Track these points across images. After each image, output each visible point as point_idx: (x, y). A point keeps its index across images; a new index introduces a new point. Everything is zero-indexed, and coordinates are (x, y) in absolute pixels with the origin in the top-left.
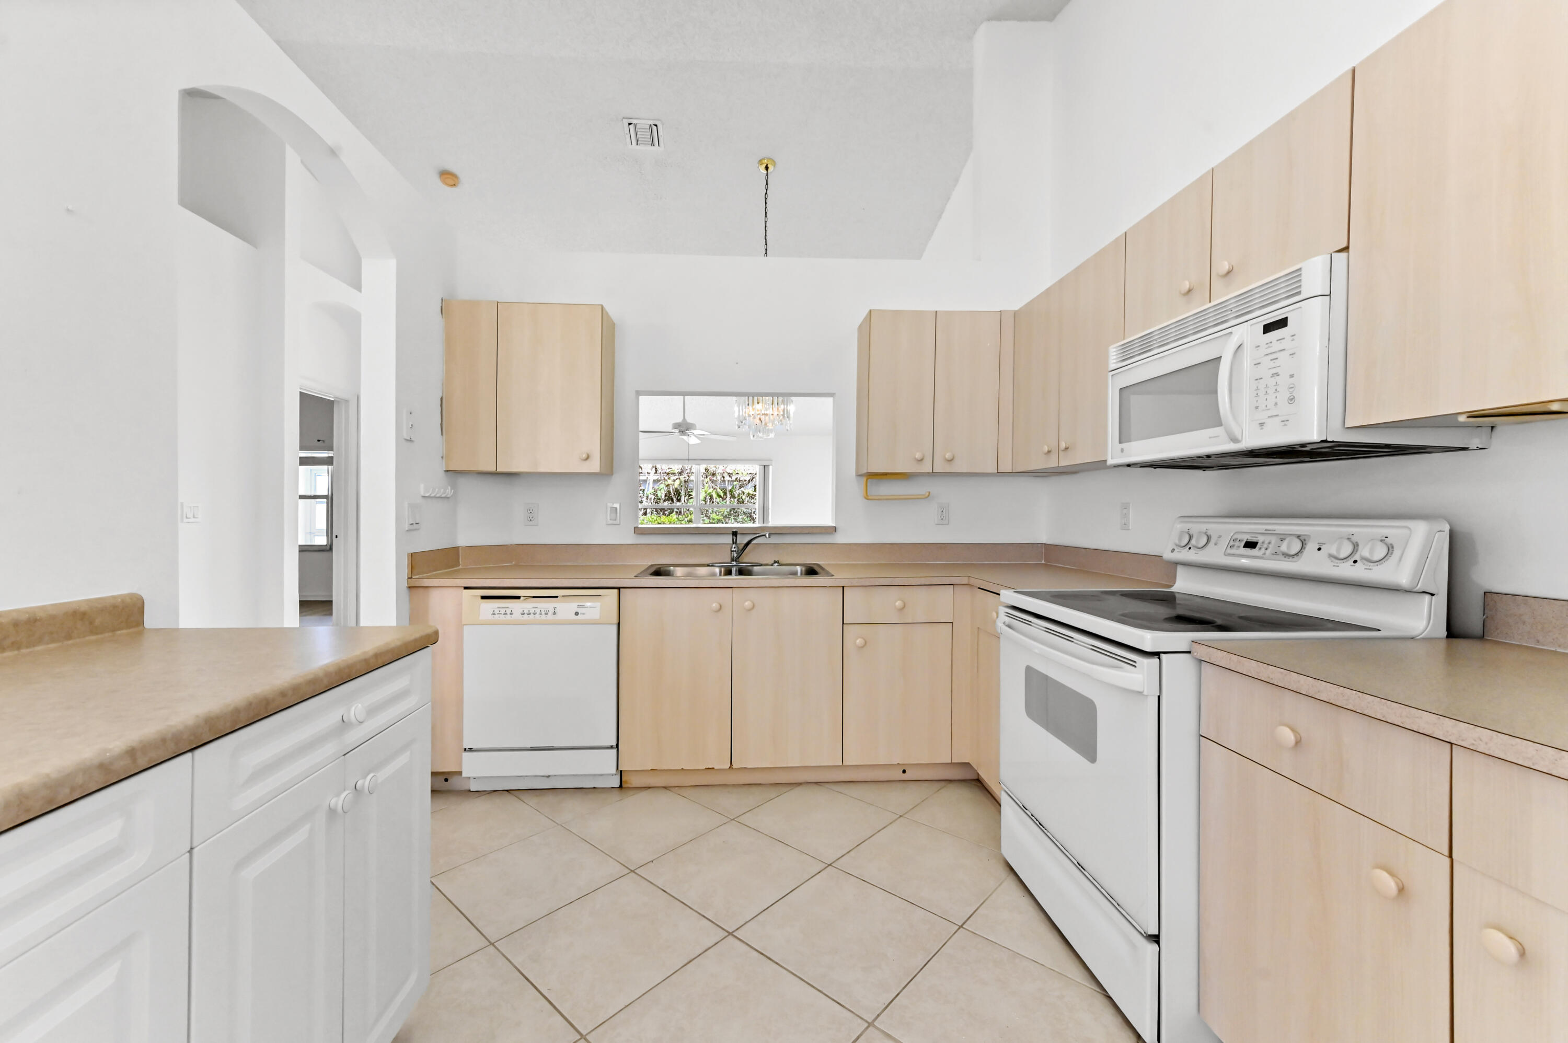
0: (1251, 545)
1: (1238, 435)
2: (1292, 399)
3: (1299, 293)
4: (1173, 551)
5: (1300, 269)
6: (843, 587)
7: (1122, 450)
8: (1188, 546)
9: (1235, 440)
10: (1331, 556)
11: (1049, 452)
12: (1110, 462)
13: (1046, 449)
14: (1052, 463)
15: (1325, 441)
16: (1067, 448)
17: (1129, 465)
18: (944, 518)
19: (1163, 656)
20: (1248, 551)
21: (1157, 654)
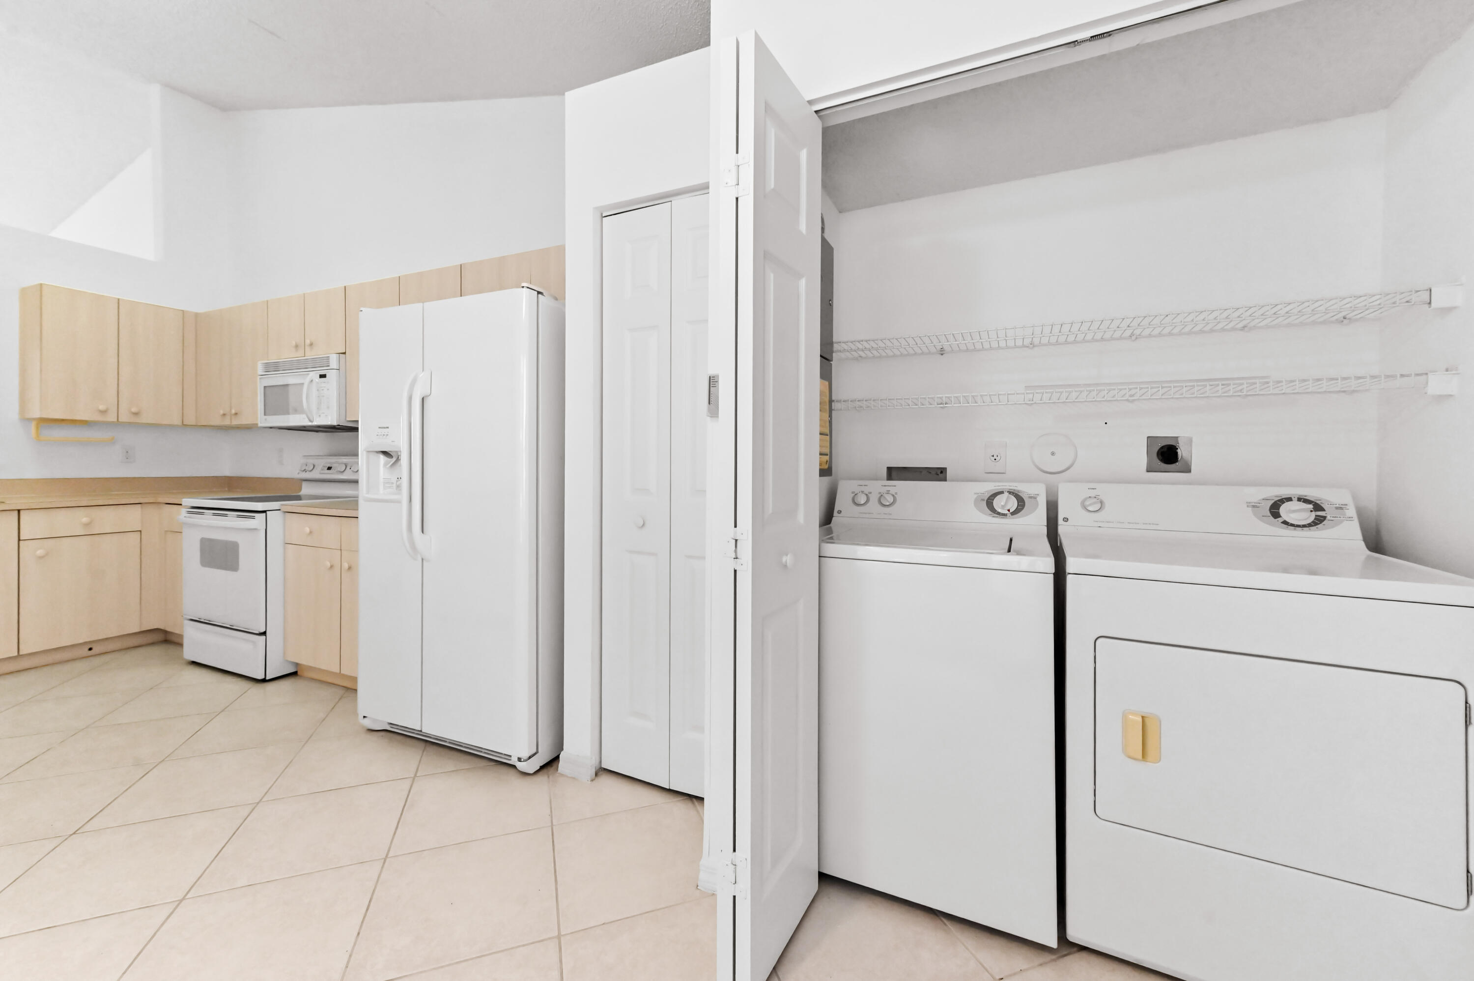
0: (329, 468)
1: (312, 419)
2: (328, 407)
3: (329, 366)
4: (298, 473)
5: (329, 357)
6: (19, 511)
7: (266, 419)
8: (305, 471)
9: (310, 421)
10: (352, 471)
11: (224, 415)
12: (260, 425)
13: (222, 412)
14: (227, 422)
15: (339, 425)
16: (236, 414)
17: (271, 428)
18: (128, 456)
19: (267, 512)
20: (329, 471)
21: (265, 512)
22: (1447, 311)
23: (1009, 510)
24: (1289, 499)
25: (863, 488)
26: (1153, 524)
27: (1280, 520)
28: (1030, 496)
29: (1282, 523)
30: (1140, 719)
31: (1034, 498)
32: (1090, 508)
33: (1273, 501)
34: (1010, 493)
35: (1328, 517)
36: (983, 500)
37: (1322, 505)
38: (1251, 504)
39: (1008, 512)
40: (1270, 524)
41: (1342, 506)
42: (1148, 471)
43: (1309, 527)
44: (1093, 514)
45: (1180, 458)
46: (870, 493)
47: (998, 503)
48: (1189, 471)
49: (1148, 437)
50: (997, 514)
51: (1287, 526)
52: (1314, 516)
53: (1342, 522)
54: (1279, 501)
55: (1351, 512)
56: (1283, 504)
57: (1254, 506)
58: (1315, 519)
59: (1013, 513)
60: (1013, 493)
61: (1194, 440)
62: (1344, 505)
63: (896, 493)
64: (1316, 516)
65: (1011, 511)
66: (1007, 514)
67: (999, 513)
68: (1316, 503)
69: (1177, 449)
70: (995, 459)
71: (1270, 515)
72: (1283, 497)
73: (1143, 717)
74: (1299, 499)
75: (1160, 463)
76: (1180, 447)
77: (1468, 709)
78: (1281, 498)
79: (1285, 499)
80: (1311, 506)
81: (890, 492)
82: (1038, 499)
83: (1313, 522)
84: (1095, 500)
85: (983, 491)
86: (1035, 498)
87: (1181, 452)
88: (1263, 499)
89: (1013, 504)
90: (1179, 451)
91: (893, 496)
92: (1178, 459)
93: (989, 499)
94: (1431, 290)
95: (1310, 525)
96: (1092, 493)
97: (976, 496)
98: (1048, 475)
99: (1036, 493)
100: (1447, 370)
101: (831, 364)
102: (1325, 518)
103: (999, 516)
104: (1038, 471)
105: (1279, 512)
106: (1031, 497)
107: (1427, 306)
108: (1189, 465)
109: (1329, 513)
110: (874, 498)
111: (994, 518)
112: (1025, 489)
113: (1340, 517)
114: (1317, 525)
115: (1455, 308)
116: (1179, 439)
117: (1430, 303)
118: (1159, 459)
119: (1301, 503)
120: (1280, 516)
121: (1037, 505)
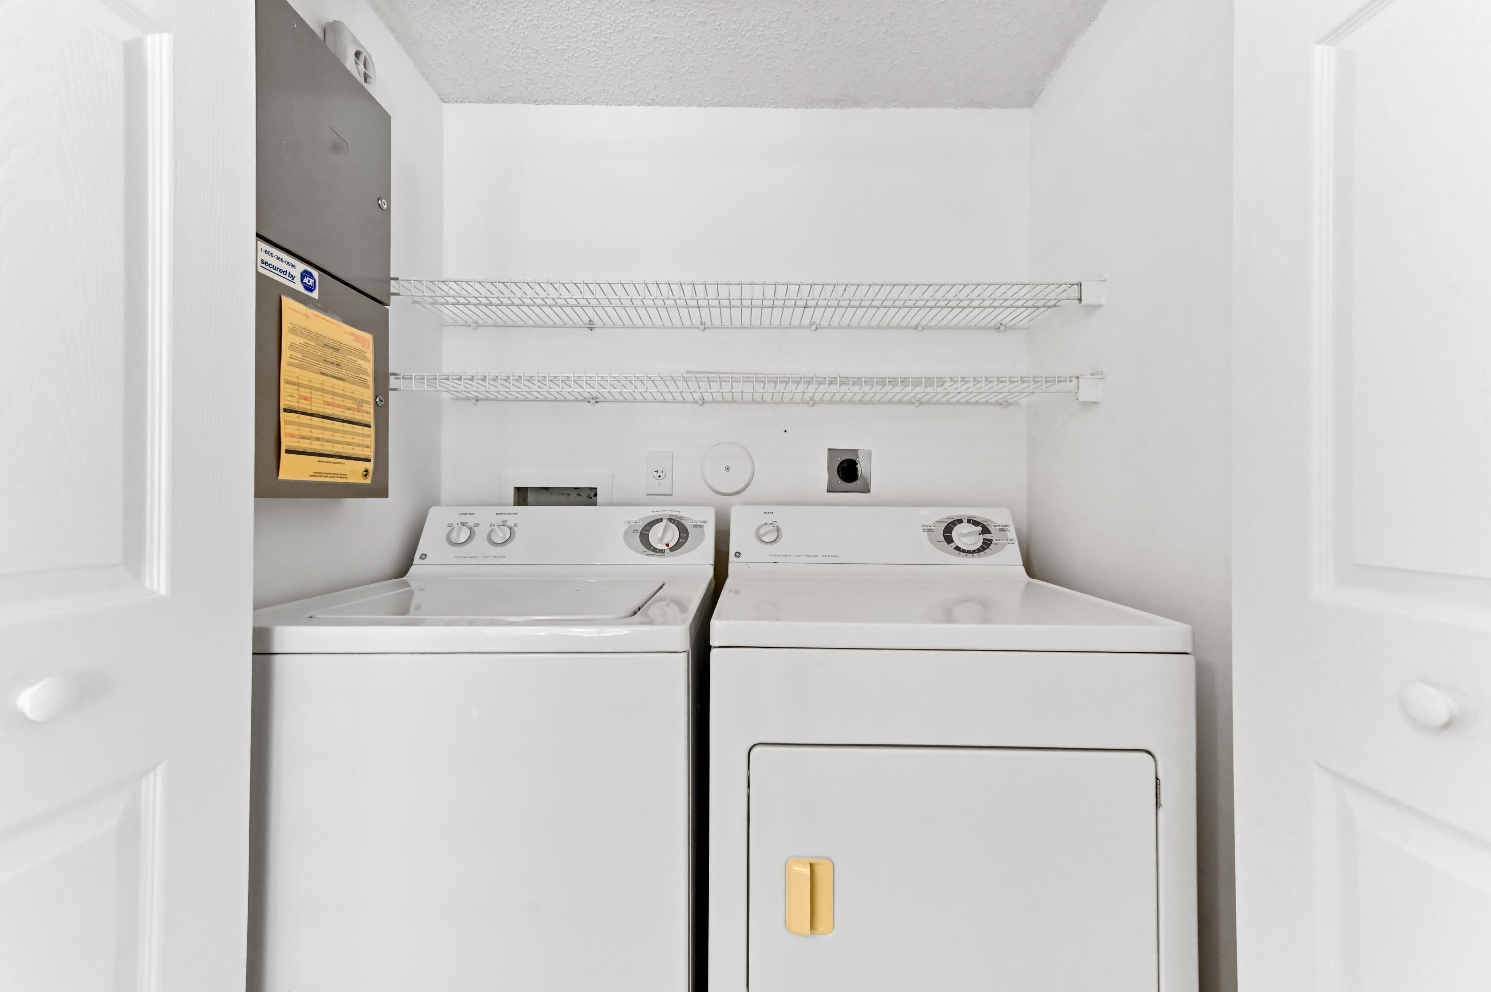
22: (1094, 308)
23: (668, 545)
24: (960, 521)
25: (464, 519)
26: (833, 556)
27: (953, 545)
28: (696, 524)
29: (955, 548)
30: (807, 871)
31: (699, 526)
32: (766, 539)
33: (946, 524)
34: (671, 520)
35: (994, 541)
36: (636, 531)
37: (988, 527)
38: (927, 528)
39: (667, 547)
40: (943, 550)
41: (1004, 528)
42: (828, 491)
43: (978, 552)
44: (769, 546)
45: (859, 475)
46: (477, 525)
47: (655, 535)
48: (868, 491)
49: (829, 450)
50: (652, 551)
51: (959, 552)
52: (982, 539)
53: (1004, 546)
54: (951, 523)
55: (1012, 534)
56: (955, 527)
57: (929, 530)
58: (983, 543)
59: (673, 549)
60: (675, 521)
61: (873, 453)
62: (1006, 526)
63: (516, 525)
64: (984, 539)
65: (670, 546)
66: (665, 550)
67: (655, 550)
68: (982, 524)
69: (857, 464)
70: (659, 476)
71: (944, 540)
72: (955, 519)
73: (811, 865)
74: (969, 521)
75: (840, 481)
76: (860, 462)
77: (1158, 786)
78: (953, 520)
79: (956, 520)
80: (979, 529)
81: (508, 524)
82: (705, 528)
83: (981, 546)
84: (771, 527)
85: (636, 519)
86: (701, 527)
87: (861, 468)
88: (937, 522)
89: (673, 535)
90: (858, 466)
91: (511, 528)
92: (858, 476)
93: (643, 529)
94: (1081, 285)
95: (978, 551)
96: (769, 519)
97: (628, 525)
98: (722, 496)
99: (703, 520)
100: (1093, 374)
101: (387, 310)
102: (991, 541)
103: (654, 553)
104: (709, 489)
105: (951, 536)
106: (695, 526)
107: (1078, 302)
108: (868, 483)
109: (993, 536)
110: (481, 534)
111: (648, 557)
112: (690, 515)
113: (1004, 540)
114: (985, 550)
115: (1099, 306)
116: (859, 452)
117: (1080, 300)
118: (839, 476)
119: (970, 525)
120: (953, 541)
121: (703, 535)
